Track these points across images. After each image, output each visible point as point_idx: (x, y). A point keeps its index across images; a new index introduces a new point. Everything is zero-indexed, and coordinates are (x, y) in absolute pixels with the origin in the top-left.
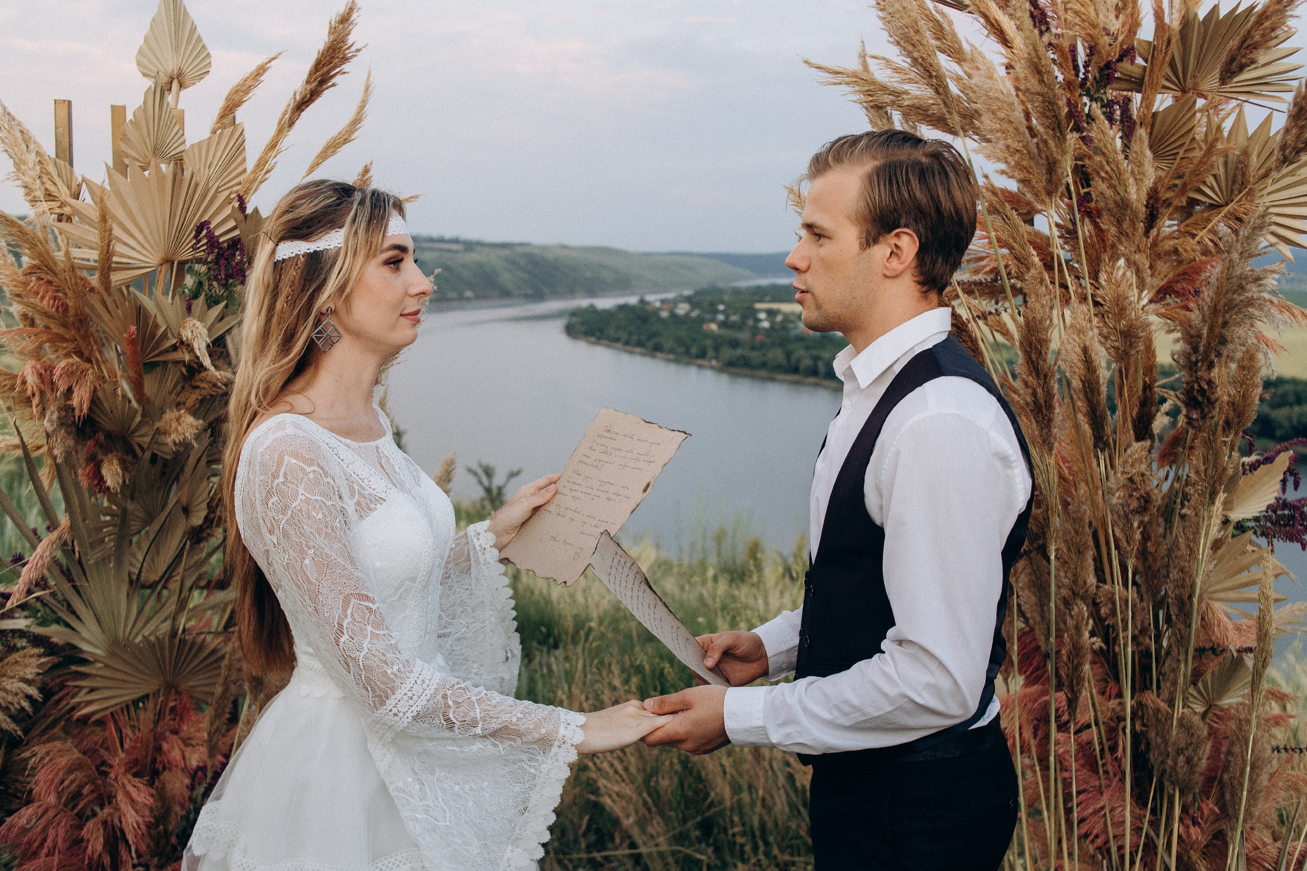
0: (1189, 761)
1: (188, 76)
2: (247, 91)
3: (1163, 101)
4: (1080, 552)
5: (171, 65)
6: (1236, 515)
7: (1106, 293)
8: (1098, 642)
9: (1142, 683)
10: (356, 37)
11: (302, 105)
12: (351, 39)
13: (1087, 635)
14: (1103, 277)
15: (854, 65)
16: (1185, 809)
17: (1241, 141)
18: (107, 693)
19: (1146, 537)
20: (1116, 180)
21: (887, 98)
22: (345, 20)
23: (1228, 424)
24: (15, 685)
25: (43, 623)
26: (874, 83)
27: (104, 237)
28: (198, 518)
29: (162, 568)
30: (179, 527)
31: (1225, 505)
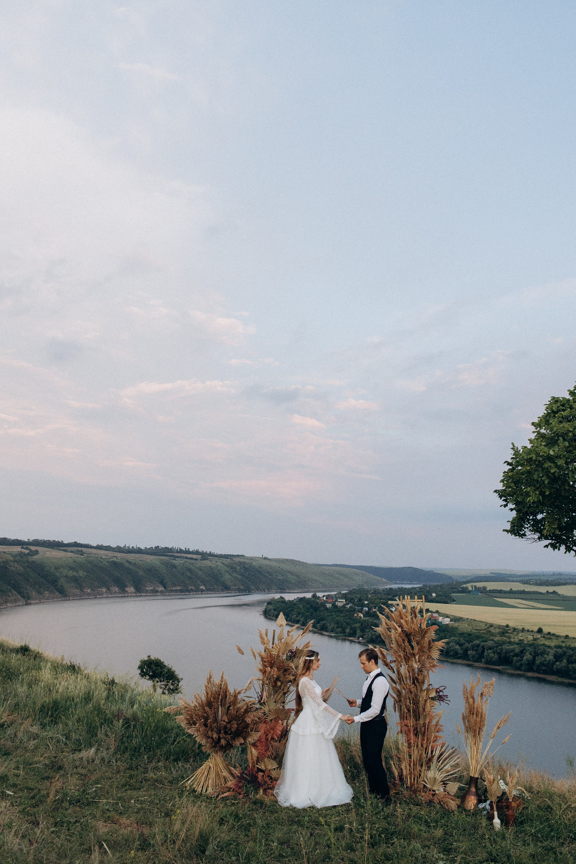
0: (420, 729)
7: (410, 664)
14: (410, 662)
18: (270, 717)
24: (260, 714)
27: (279, 652)
28: (285, 691)
29: (278, 698)
30: (282, 692)
31: (426, 694)
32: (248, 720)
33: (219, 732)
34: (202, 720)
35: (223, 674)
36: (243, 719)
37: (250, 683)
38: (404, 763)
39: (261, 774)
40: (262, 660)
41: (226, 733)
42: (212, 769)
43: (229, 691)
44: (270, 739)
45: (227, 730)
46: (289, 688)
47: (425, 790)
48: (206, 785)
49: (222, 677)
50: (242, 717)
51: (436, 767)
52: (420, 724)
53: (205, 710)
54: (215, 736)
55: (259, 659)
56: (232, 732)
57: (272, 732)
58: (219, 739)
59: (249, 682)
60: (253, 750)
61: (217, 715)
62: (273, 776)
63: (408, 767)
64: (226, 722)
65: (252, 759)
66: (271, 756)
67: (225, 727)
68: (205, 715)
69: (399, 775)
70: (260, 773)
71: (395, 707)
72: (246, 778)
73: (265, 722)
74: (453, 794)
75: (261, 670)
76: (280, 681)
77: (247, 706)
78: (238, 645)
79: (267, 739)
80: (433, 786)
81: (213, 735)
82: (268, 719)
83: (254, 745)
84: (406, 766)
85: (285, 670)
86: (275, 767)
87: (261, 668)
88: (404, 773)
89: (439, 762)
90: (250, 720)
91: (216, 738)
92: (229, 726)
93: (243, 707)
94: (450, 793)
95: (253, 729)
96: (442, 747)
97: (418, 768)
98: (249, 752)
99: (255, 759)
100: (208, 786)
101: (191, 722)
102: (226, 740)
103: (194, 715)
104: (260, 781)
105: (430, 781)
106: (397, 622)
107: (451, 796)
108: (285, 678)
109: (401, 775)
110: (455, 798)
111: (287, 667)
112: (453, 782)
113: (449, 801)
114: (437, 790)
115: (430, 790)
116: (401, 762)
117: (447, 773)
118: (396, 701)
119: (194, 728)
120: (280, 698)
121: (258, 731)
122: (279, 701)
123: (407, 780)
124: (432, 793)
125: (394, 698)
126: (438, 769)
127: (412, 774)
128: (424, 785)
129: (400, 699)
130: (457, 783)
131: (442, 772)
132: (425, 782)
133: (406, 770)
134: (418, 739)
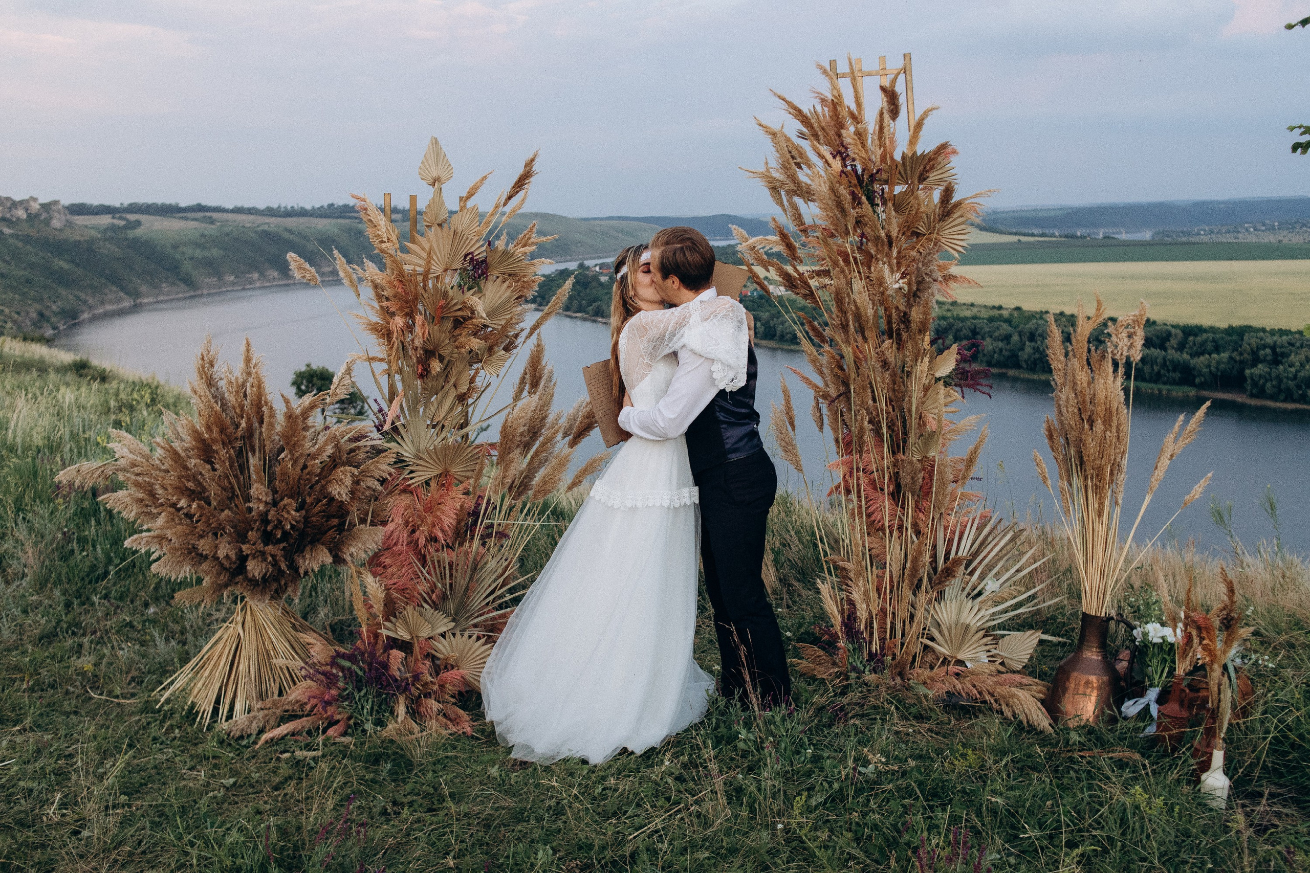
0: (913, 478)
1: (443, 179)
2: (477, 188)
3: (898, 189)
4: (864, 390)
5: (435, 174)
6: (938, 375)
7: (873, 276)
8: (871, 426)
10: (536, 167)
11: (509, 198)
12: (534, 169)
13: (866, 423)
14: (873, 269)
15: (762, 169)
17: (932, 206)
18: (421, 473)
21: (778, 184)
22: (532, 160)
24: (384, 467)
25: (388, 442)
26: (771, 177)
27: (429, 260)
28: (463, 389)
29: (442, 414)
30: (452, 394)
31: (930, 369)
32: (341, 491)
33: (241, 536)
36: (322, 489)
37: (347, 371)
39: (398, 654)
40: (379, 297)
41: (263, 538)
42: (247, 644)
43: (267, 402)
44: (422, 541)
45: (268, 528)
46: (472, 381)
47: (929, 658)
48: (229, 697)
49: (248, 358)
50: (317, 482)
51: (964, 589)
52: (911, 463)
53: (190, 468)
54: (226, 551)
55: (366, 294)
56: (286, 534)
57: (429, 519)
59: (343, 368)
60: (369, 579)
62: (440, 656)
63: (873, 595)
64: (268, 503)
65: (368, 606)
66: (428, 592)
67: (264, 520)
68: (190, 485)
69: (844, 623)
70: (395, 652)
71: (821, 416)
72: (350, 669)
73: (405, 492)
74: (1018, 667)
75: (374, 328)
76: (441, 358)
77: (337, 446)
80: (959, 648)
81: (216, 547)
82: (415, 481)
83: (375, 563)
84: (866, 593)
85: (458, 323)
86: (442, 629)
87: (376, 319)
88: (862, 613)
89: (972, 573)
90: (347, 491)
91: (227, 557)
92: (272, 515)
93: (321, 450)
94: (1011, 663)
95: (367, 515)
96: (980, 529)
97: (908, 595)
98: (354, 588)
99: (378, 608)
100: (234, 698)
102: (265, 559)
104: (397, 674)
105: (946, 633)
106: (828, 143)
107: (1014, 672)
108: (457, 347)
109: (850, 620)
110: (1027, 680)
111: (459, 313)
112: (1019, 630)
113: (1014, 696)
114: (972, 660)
115: (945, 659)
116: (850, 583)
117: (996, 603)
118: (825, 396)
119: (149, 530)
120: (447, 414)
121: (384, 523)
122: (446, 424)
123: (871, 634)
124: (952, 668)
125: (815, 387)
126: (969, 594)
127: (886, 616)
128: (926, 647)
129: (842, 389)
130: (1029, 633)
131: (982, 602)
132: (932, 639)
133: (868, 606)
134: (903, 508)
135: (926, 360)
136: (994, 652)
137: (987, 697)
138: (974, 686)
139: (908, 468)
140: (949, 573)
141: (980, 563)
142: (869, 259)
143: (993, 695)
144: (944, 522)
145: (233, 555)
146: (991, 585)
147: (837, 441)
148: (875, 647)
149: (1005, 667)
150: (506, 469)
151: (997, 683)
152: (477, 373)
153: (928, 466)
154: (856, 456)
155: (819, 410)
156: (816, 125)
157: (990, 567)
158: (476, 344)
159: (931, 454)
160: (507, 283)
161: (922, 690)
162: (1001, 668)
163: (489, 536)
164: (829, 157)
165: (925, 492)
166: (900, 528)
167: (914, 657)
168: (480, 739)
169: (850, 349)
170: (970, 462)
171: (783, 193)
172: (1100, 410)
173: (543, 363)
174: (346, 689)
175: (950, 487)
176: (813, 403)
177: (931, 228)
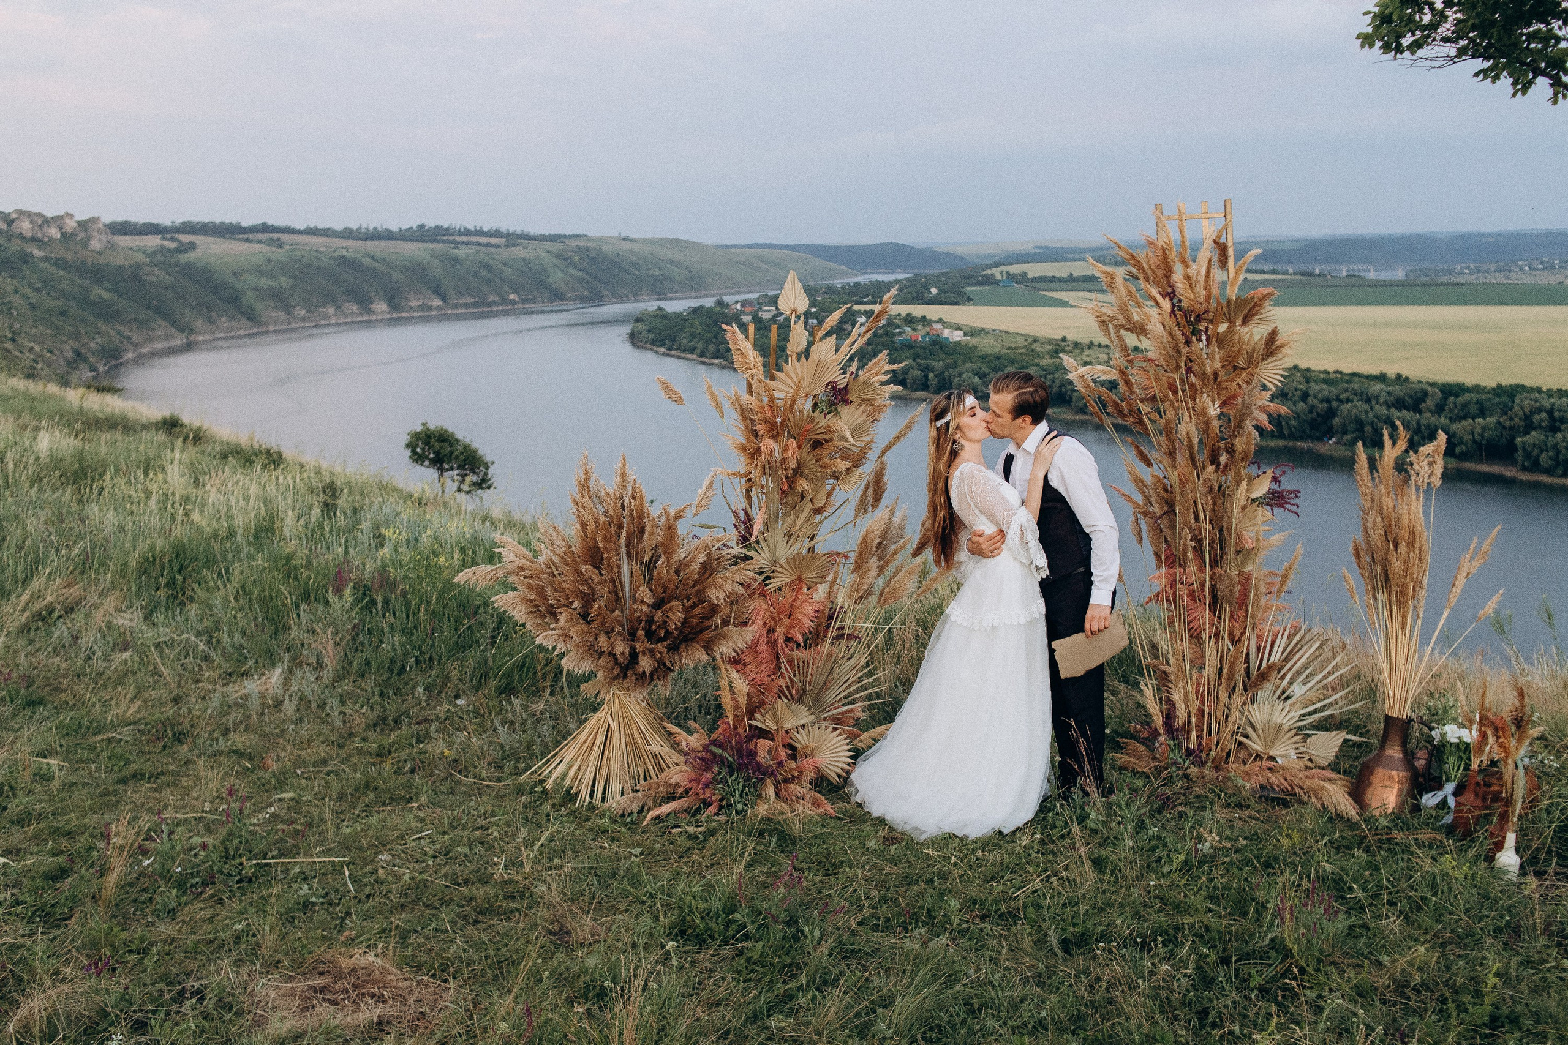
0: (1231, 591)
3: (1223, 327)
4: (1188, 510)
5: (793, 305)
6: (1253, 496)
7: (1198, 407)
8: (1193, 544)
9: (1214, 564)
13: (1189, 541)
14: (1198, 400)
15: (1093, 305)
16: (1231, 616)
17: (1253, 344)
18: (779, 579)
19: (1214, 503)
20: (1202, 365)
21: (1108, 319)
23: (1243, 459)
26: (1101, 312)
28: (819, 504)
29: (798, 525)
30: (808, 508)
31: (1247, 491)
32: (716, 596)
33: (632, 635)
34: (576, 604)
35: (624, 466)
36: (700, 593)
37: (710, 486)
38: (1181, 685)
39: (764, 744)
40: (744, 419)
41: (650, 635)
42: (617, 733)
43: (648, 514)
44: (781, 641)
45: (654, 627)
46: (829, 494)
47: (1242, 754)
48: (603, 779)
49: (623, 474)
50: (694, 586)
51: (1275, 692)
52: (1230, 577)
53: (580, 573)
54: (621, 648)
55: (733, 417)
56: (668, 633)
58: (634, 656)
59: (706, 483)
60: (735, 675)
61: (618, 584)
62: (798, 746)
63: (1192, 696)
64: (648, 605)
65: (734, 700)
66: (787, 687)
67: (650, 621)
68: (584, 588)
69: (1164, 721)
70: (761, 741)
71: (1140, 533)
72: (721, 756)
73: (763, 596)
74: (1325, 763)
75: (743, 449)
76: (804, 476)
77: (709, 555)
78: (663, 378)
79: (773, 643)
80: (1271, 744)
81: (612, 644)
82: (773, 585)
84: (1186, 696)
85: (817, 444)
86: (803, 721)
87: (742, 440)
88: (1181, 712)
89: (1282, 678)
90: (722, 595)
91: (623, 654)
92: (659, 615)
93: (694, 557)
94: (1317, 759)
95: (730, 619)
96: (1291, 637)
97: (1224, 698)
98: (723, 683)
99: (743, 701)
100: (608, 780)
101: (543, 609)
102: (653, 656)
103: (549, 590)
104: (763, 763)
105: (1260, 732)
106: (1156, 283)
107: (1323, 768)
108: (821, 467)
109: (1169, 718)
110: (1333, 775)
111: (823, 436)
112: (1326, 730)
113: (1323, 788)
114: (1282, 756)
115: (1257, 755)
116: (1170, 685)
117: (1306, 706)
118: (1145, 514)
119: (554, 629)
120: (802, 526)
121: (745, 624)
122: (801, 534)
123: (1189, 732)
124: (1265, 763)
125: (1137, 506)
126: (1279, 697)
127: (1203, 716)
128: (1240, 743)
129: (1166, 508)
130: (1335, 733)
131: (1291, 705)
132: (1247, 737)
133: (1187, 706)
134: (1220, 618)
135: (1244, 483)
136: (1302, 749)
137: (1297, 790)
138: (1286, 779)
139: (1227, 582)
140: (1264, 676)
141: (1290, 669)
142: (1194, 392)
143: (1302, 789)
144: (1257, 631)
145: (627, 651)
146: (1298, 690)
147: (1157, 555)
148: (1193, 742)
149: (1311, 764)
150: (862, 577)
151: (1307, 777)
152: (833, 489)
153: (1245, 580)
154: (1179, 570)
155: (1139, 525)
156: (1146, 268)
157: (1299, 673)
158: (842, 465)
159: (1247, 569)
160: (862, 408)
161: (1240, 782)
162: (1309, 764)
163: (841, 636)
164: (1159, 298)
165: (1242, 604)
166: (1217, 635)
167: (1228, 754)
168: (842, 819)
169: (1176, 474)
170: (1285, 578)
171: (1110, 325)
172: (1405, 533)
173: (885, 479)
174: (720, 773)
175: (1263, 600)
176: (1132, 518)
177: (1251, 362)
